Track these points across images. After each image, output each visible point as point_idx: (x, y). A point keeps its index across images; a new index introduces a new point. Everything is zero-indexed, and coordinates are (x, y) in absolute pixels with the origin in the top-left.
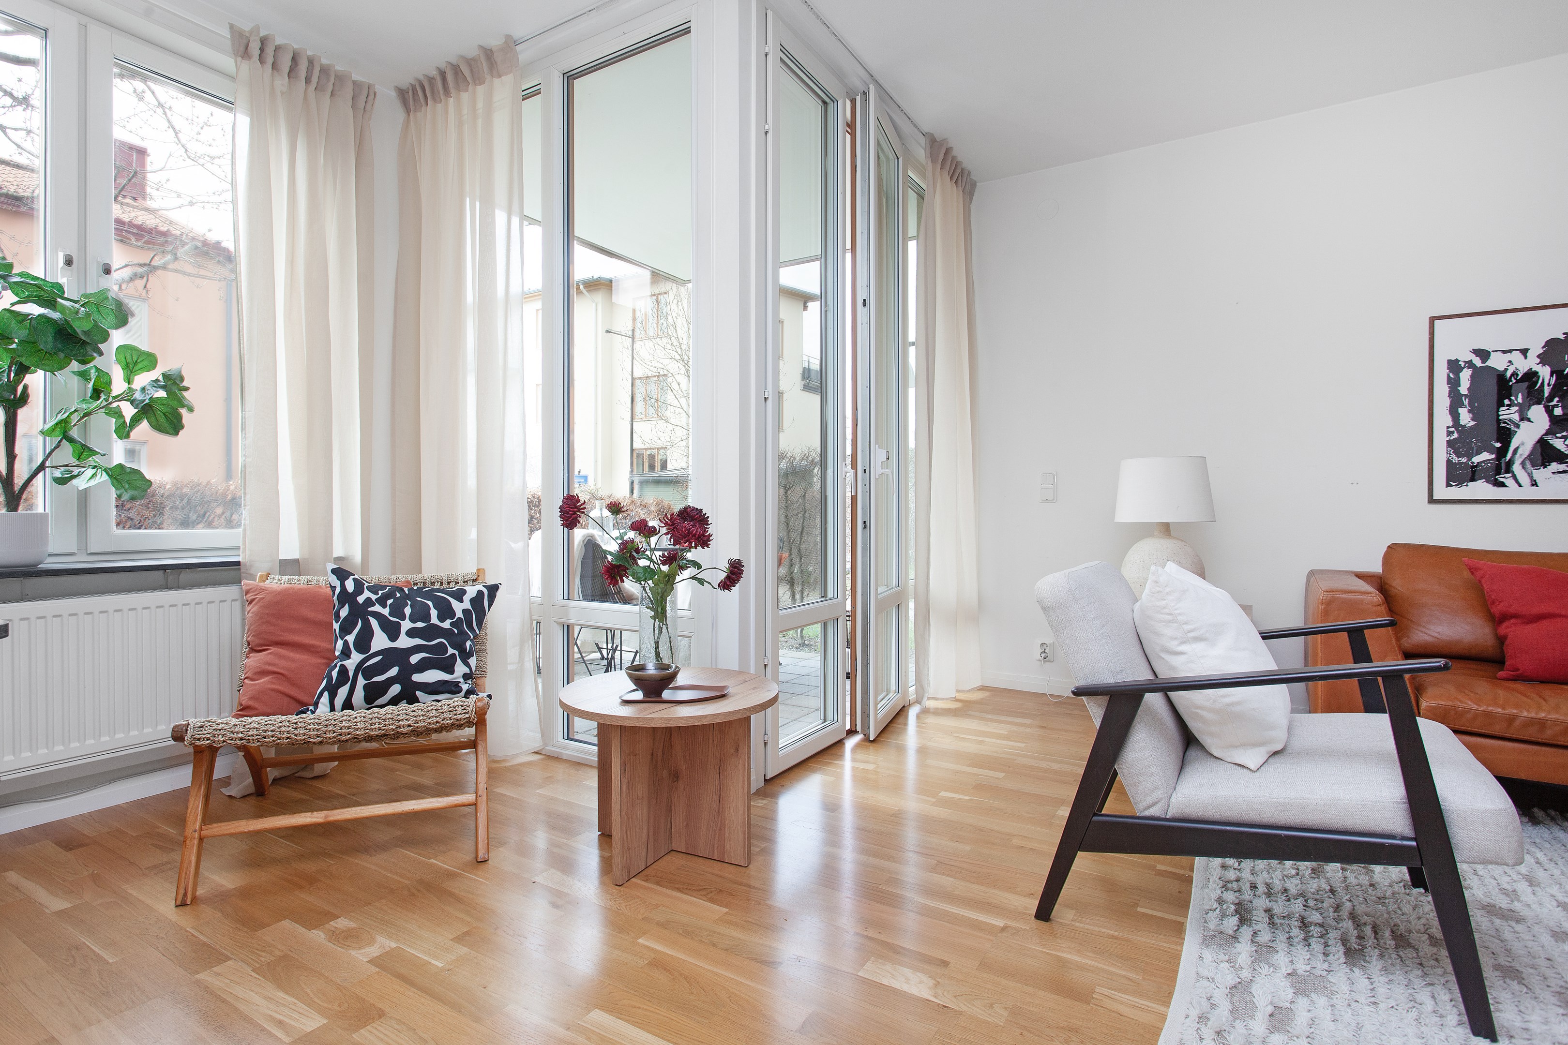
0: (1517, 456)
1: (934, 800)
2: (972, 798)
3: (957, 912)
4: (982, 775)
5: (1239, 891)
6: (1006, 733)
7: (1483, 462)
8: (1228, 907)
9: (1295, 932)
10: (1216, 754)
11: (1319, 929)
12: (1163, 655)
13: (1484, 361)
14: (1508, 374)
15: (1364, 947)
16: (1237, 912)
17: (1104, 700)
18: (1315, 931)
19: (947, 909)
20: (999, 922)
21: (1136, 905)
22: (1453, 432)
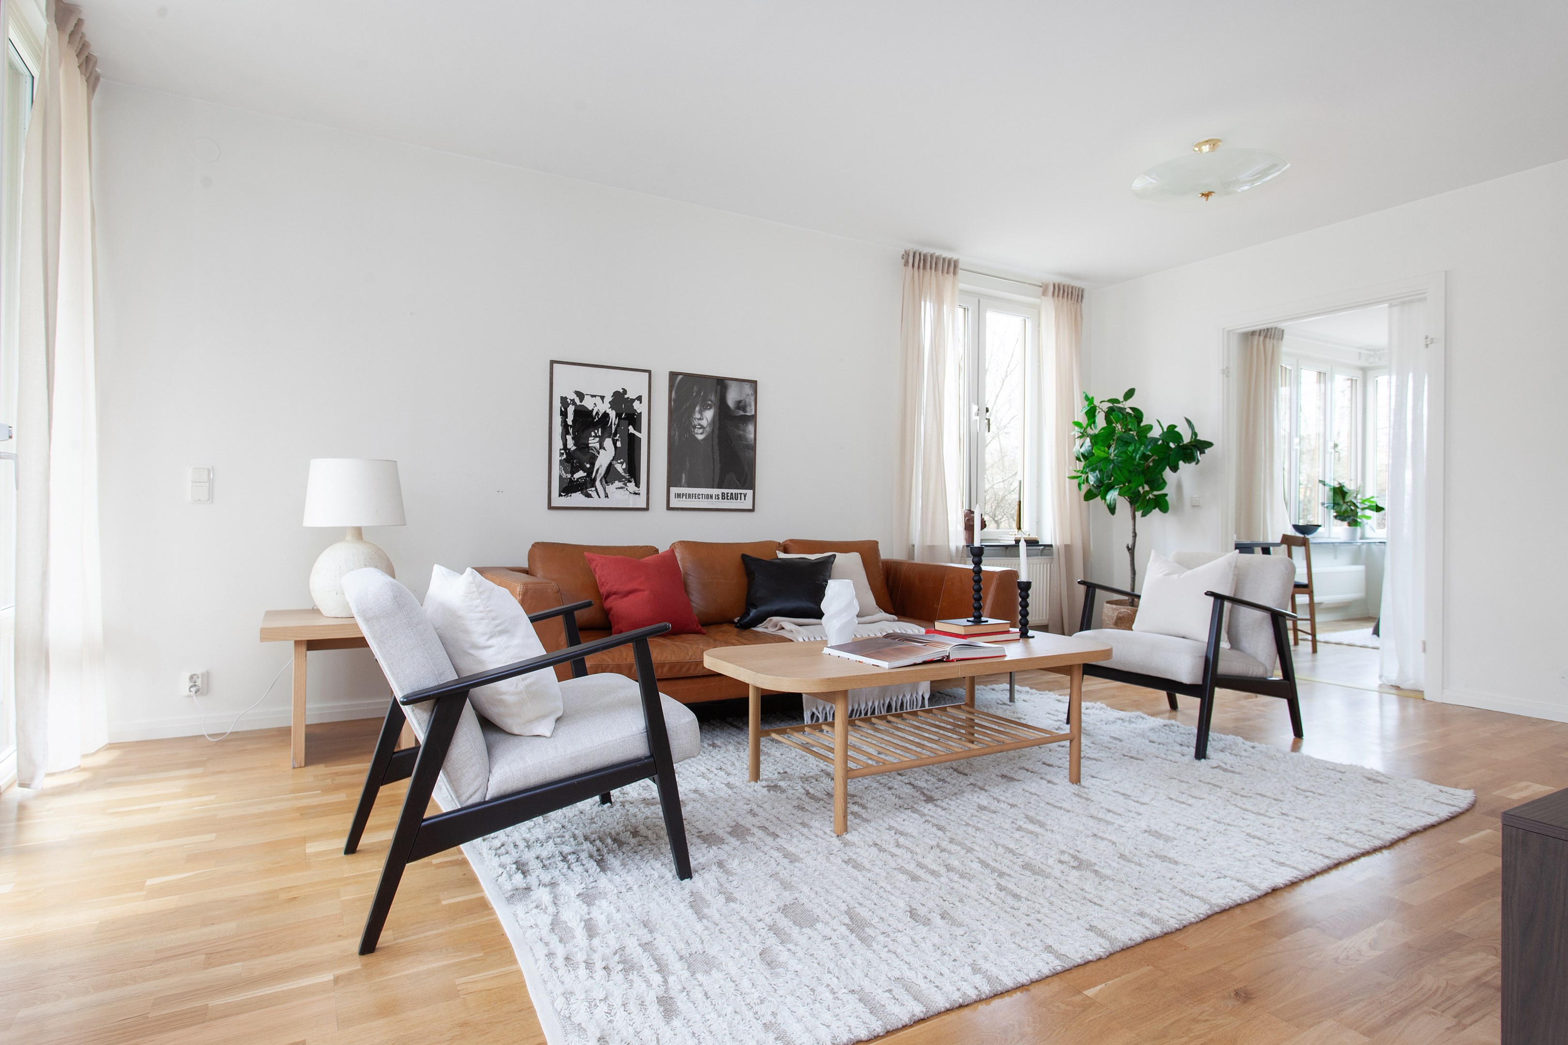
0: (598, 475)
1: (145, 893)
2: (194, 873)
3: (273, 991)
4: (186, 845)
5: (507, 853)
6: (181, 790)
7: (580, 478)
8: (510, 868)
9: (561, 865)
10: (516, 732)
11: (574, 856)
12: (471, 651)
13: (581, 402)
14: (594, 413)
15: (603, 856)
16: (518, 869)
17: (428, 704)
18: (572, 858)
19: (258, 995)
20: (328, 977)
21: (438, 901)
22: (563, 454)
